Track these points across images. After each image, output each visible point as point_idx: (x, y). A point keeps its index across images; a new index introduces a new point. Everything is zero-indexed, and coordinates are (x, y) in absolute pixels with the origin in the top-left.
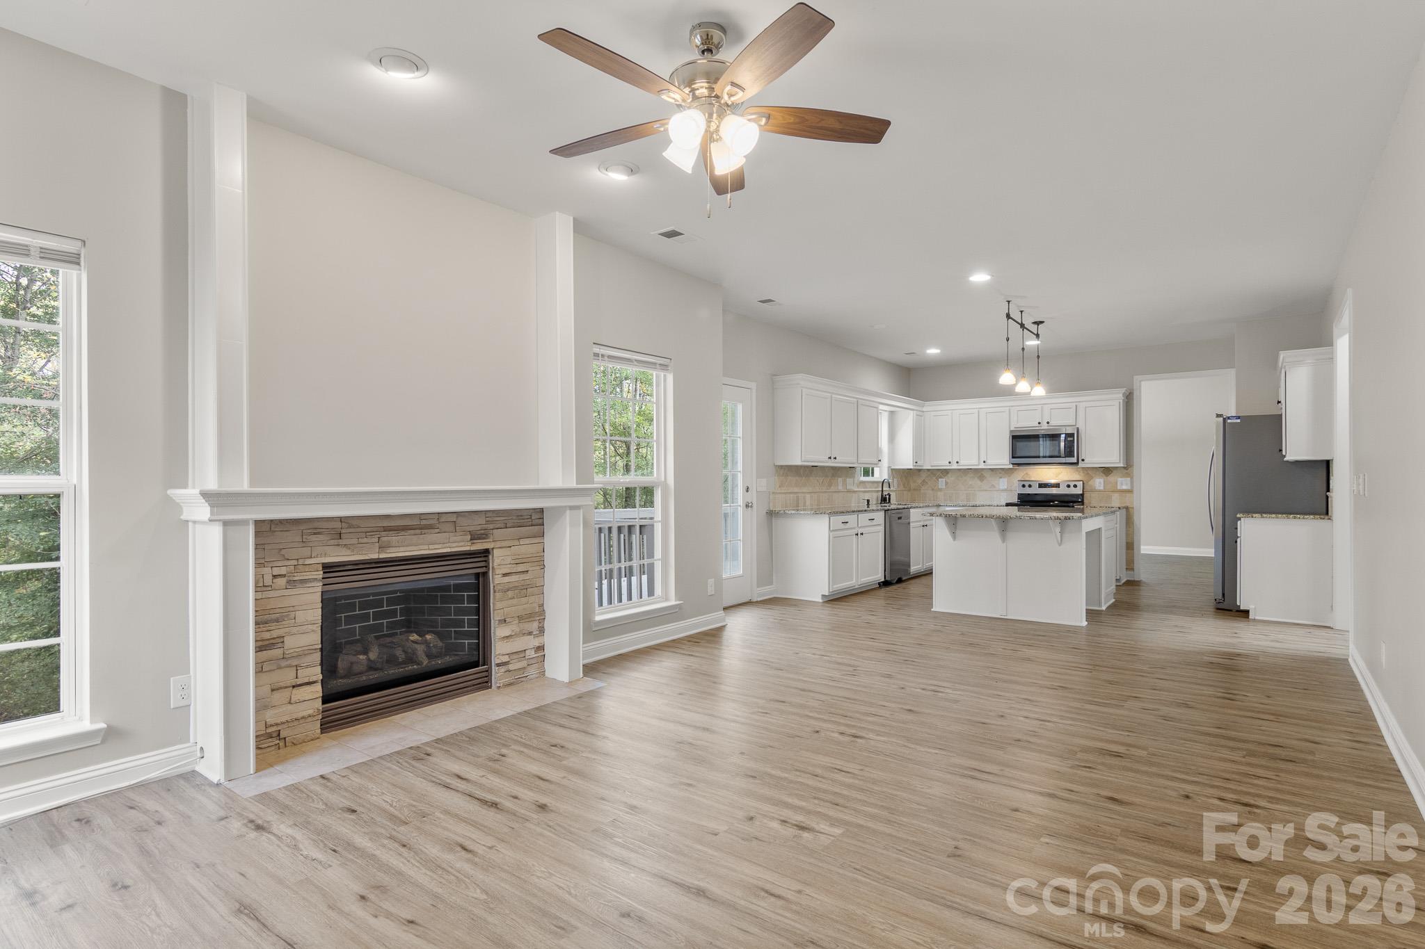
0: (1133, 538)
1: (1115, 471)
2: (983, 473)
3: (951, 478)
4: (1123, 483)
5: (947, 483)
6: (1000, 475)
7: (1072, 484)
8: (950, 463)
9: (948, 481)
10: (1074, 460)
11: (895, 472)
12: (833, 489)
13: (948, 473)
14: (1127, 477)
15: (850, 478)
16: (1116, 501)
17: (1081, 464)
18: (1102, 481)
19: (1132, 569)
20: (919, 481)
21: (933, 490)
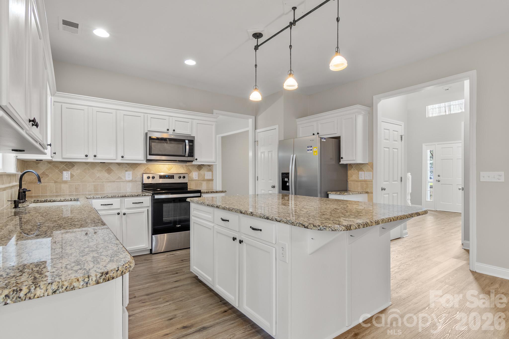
1: (204, 168)
4: (208, 175)
5: (72, 176)
6: (126, 169)
7: (182, 176)
8: (86, 156)
10: (190, 159)
13: (73, 166)
14: (210, 171)
16: (204, 187)
18: (197, 173)
21: (55, 182)
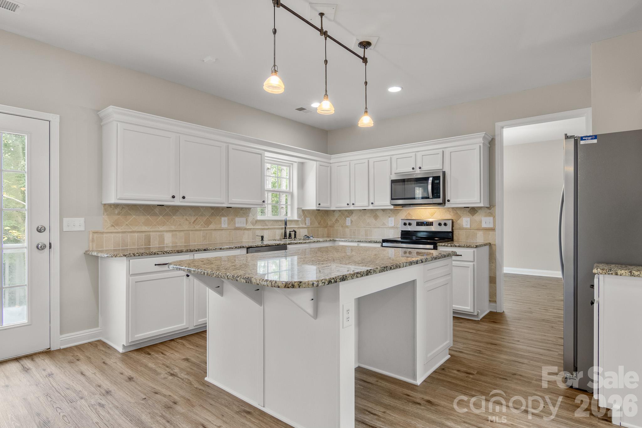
0: (495, 273)
1: (479, 211)
2: (377, 213)
3: (354, 217)
4: (486, 221)
5: (352, 222)
6: (389, 215)
7: (442, 223)
8: (348, 204)
9: (353, 220)
10: (440, 200)
11: (305, 213)
12: (212, 226)
13: (352, 213)
14: (490, 216)
15: (242, 216)
16: (480, 238)
17: (447, 204)
18: (468, 219)
19: (495, 302)
20: (334, 220)
21: (342, 227)
